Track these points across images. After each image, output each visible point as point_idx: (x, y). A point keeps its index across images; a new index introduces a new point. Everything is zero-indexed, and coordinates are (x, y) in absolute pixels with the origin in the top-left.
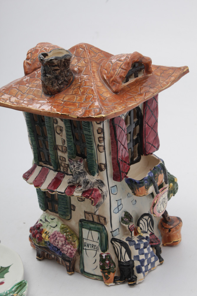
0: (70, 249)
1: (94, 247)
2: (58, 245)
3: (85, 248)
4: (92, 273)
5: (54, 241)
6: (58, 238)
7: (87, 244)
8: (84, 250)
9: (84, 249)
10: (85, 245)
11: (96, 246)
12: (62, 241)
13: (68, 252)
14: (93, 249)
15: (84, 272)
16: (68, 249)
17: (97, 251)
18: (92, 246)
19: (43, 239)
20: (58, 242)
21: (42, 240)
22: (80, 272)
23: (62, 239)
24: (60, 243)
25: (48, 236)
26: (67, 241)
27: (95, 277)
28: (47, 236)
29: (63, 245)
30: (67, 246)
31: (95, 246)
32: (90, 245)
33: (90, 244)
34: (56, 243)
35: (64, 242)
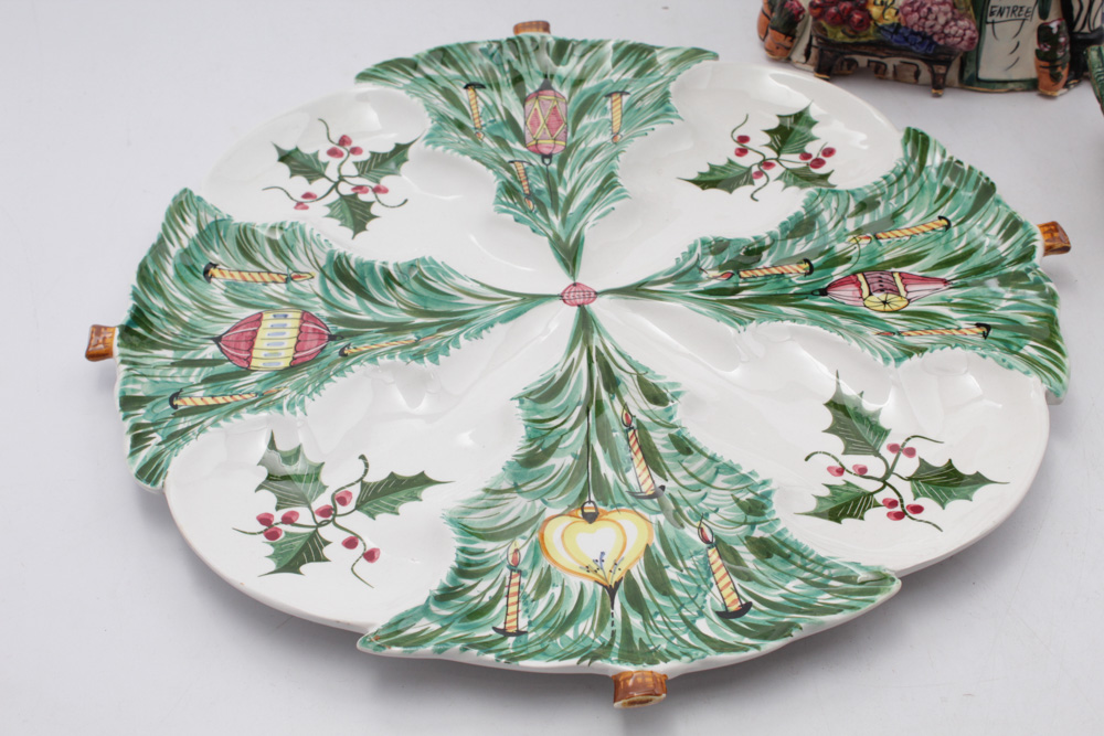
0: (969, 29)
1: (1017, 13)
2: (932, 27)
3: (990, 19)
4: (1003, 77)
5: (920, 18)
6: (935, 8)
7: (998, 9)
8: (989, 27)
9: (988, 23)
10: (992, 13)
11: (1025, 9)
12: (946, 14)
13: (966, 38)
14: (1013, 17)
15: (979, 80)
16: (965, 30)
17: (1024, 20)
18: (1014, 12)
19: (872, 23)
20: (936, 19)
21: (869, 25)
22: (957, 83)
23: (947, 8)
24: (942, 20)
25: (893, 12)
26: (956, 11)
27: (1011, 86)
28: (887, 11)
29: (947, 23)
30: (961, 23)
31: (1021, 8)
32: (1006, 10)
33: (1009, 8)
34: (929, 23)
35: (950, 15)
